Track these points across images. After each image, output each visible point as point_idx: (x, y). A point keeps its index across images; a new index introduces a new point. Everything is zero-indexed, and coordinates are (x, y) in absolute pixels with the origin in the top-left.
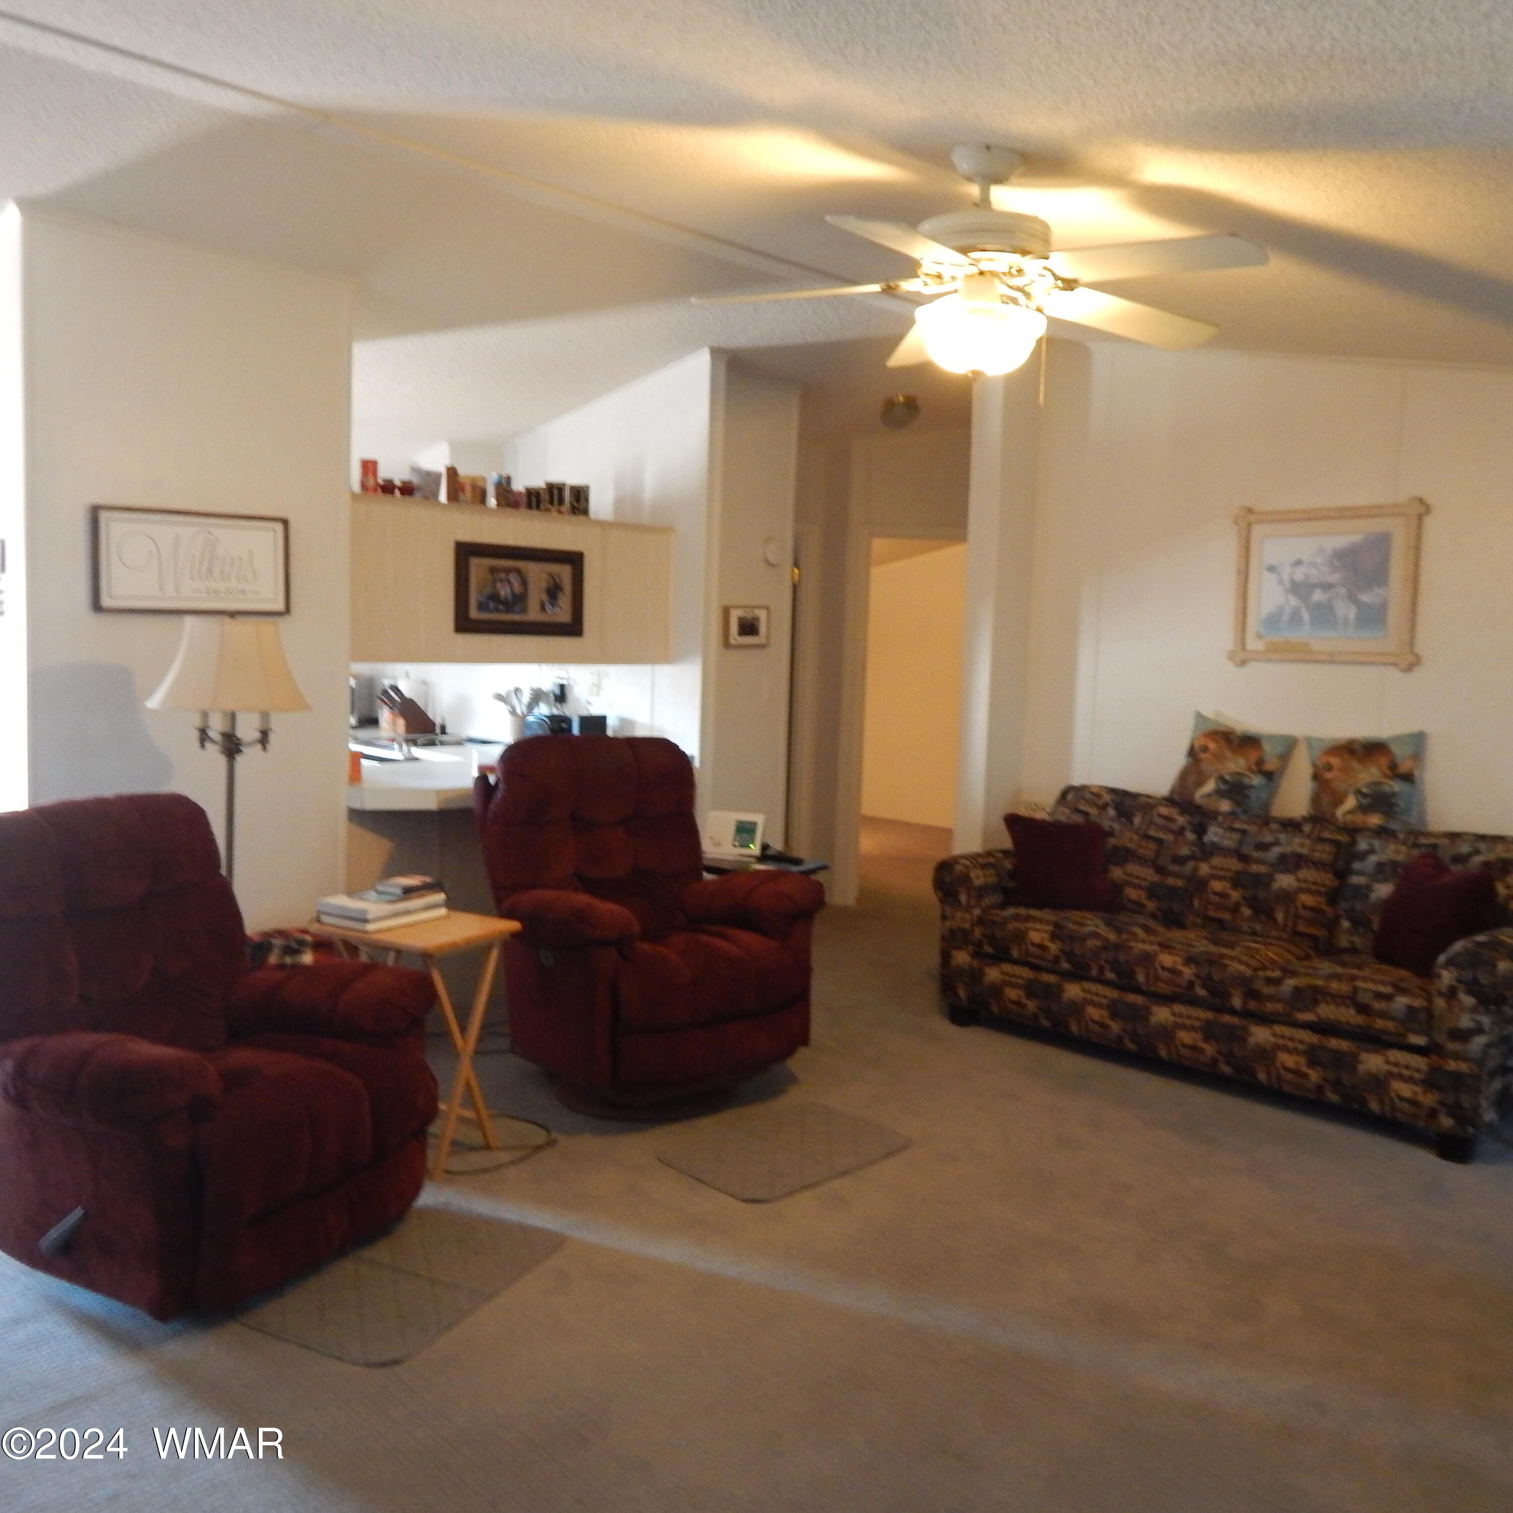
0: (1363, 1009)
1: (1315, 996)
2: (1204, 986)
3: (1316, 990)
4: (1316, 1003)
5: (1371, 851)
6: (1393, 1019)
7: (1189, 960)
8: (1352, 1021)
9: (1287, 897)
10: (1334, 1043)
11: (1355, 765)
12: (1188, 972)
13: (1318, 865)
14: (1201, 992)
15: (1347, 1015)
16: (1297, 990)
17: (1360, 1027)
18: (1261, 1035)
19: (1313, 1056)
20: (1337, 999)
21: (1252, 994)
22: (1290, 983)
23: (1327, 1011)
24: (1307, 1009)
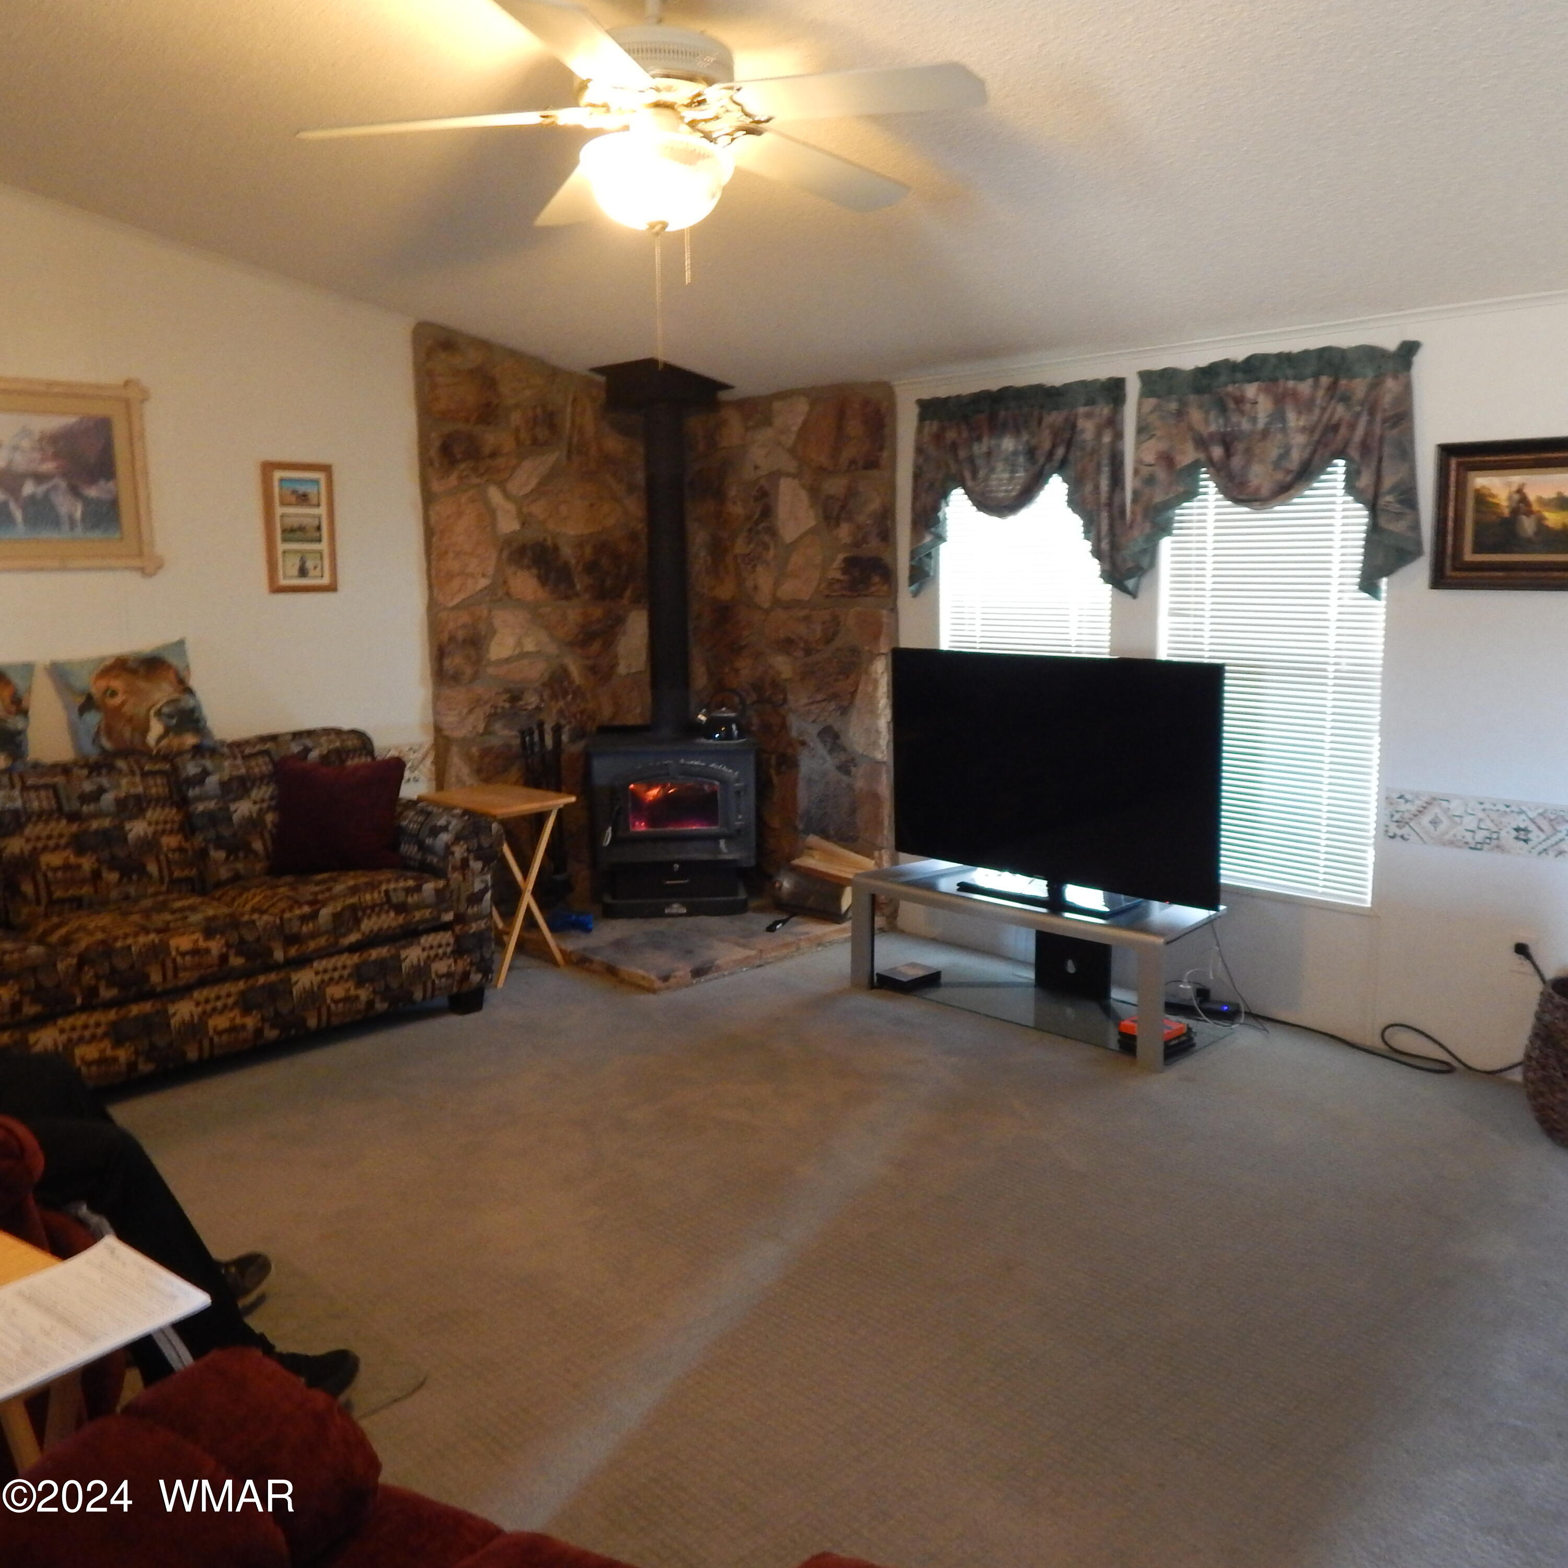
0: (401, 908)
1: (353, 915)
2: (239, 953)
3: (353, 908)
4: (358, 922)
5: (205, 773)
6: (427, 907)
7: (209, 932)
8: (394, 924)
9: (150, 845)
10: (374, 954)
11: (142, 684)
12: (215, 946)
13: (159, 801)
14: (236, 961)
15: (389, 920)
16: (336, 916)
17: (401, 926)
18: (304, 979)
19: (360, 976)
20: (374, 909)
21: (292, 940)
22: (325, 913)
23: (369, 925)
24: (350, 931)
